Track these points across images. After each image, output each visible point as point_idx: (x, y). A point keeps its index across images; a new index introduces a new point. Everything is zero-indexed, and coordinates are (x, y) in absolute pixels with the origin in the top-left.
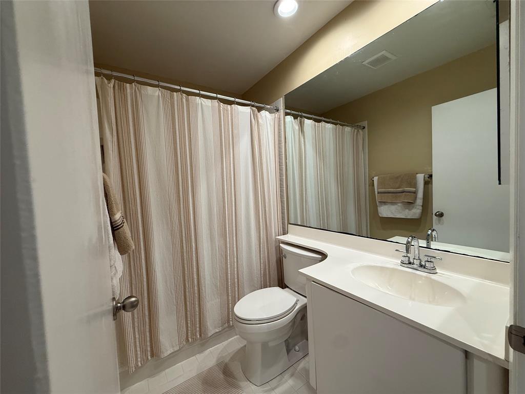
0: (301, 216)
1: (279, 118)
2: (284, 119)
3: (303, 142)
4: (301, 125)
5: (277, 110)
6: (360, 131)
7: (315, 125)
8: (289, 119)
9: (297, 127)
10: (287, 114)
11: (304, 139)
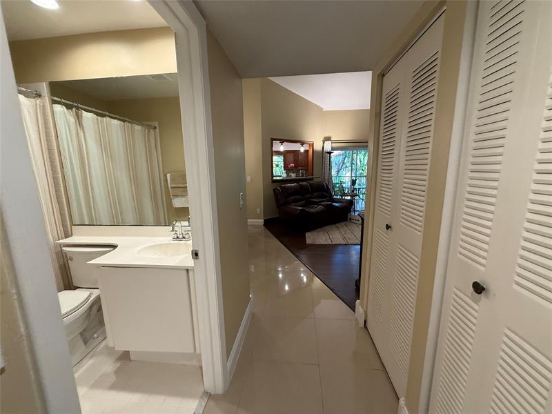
0: (88, 216)
1: (43, 106)
2: (52, 108)
3: (83, 137)
4: (79, 118)
5: (39, 96)
6: (151, 130)
7: (97, 119)
8: (59, 108)
9: (72, 120)
10: (54, 102)
11: (84, 133)
